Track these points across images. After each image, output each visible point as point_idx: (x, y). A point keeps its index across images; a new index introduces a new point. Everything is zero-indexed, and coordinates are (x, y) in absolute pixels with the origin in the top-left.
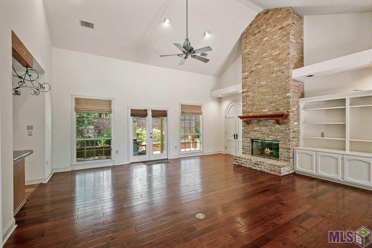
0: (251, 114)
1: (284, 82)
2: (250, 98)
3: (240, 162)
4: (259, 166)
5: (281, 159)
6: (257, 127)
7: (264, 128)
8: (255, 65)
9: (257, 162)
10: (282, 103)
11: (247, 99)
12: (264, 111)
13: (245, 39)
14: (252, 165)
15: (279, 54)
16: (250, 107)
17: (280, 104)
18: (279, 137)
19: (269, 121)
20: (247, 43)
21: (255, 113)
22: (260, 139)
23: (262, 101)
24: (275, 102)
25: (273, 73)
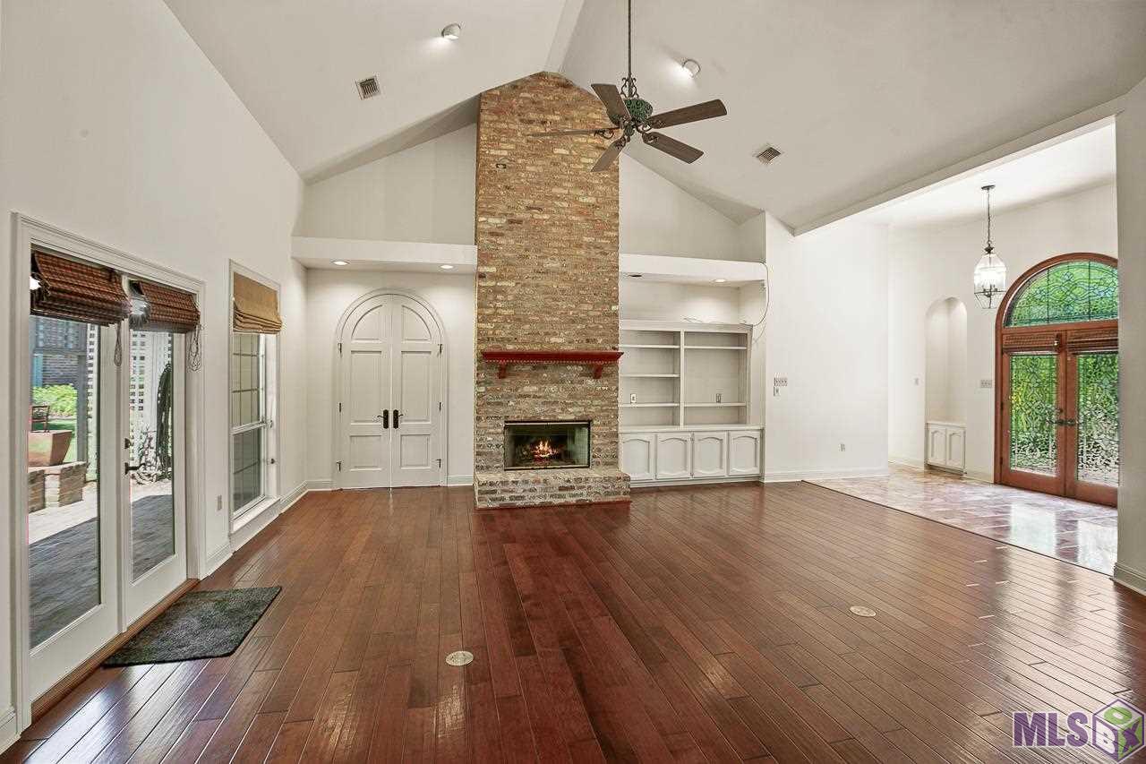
0: (510, 347)
1: (607, 277)
2: (510, 298)
3: (507, 496)
4: (573, 492)
5: (598, 463)
6: (532, 384)
7: (553, 388)
8: (529, 208)
9: (568, 481)
10: (601, 327)
11: (496, 300)
12: (553, 340)
13: (496, 118)
14: (551, 496)
15: (594, 206)
16: (508, 326)
17: (597, 328)
18: (593, 409)
19: (569, 368)
20: (500, 131)
21: (525, 343)
22: (542, 418)
23: (549, 313)
24: (583, 320)
25: (580, 246)
